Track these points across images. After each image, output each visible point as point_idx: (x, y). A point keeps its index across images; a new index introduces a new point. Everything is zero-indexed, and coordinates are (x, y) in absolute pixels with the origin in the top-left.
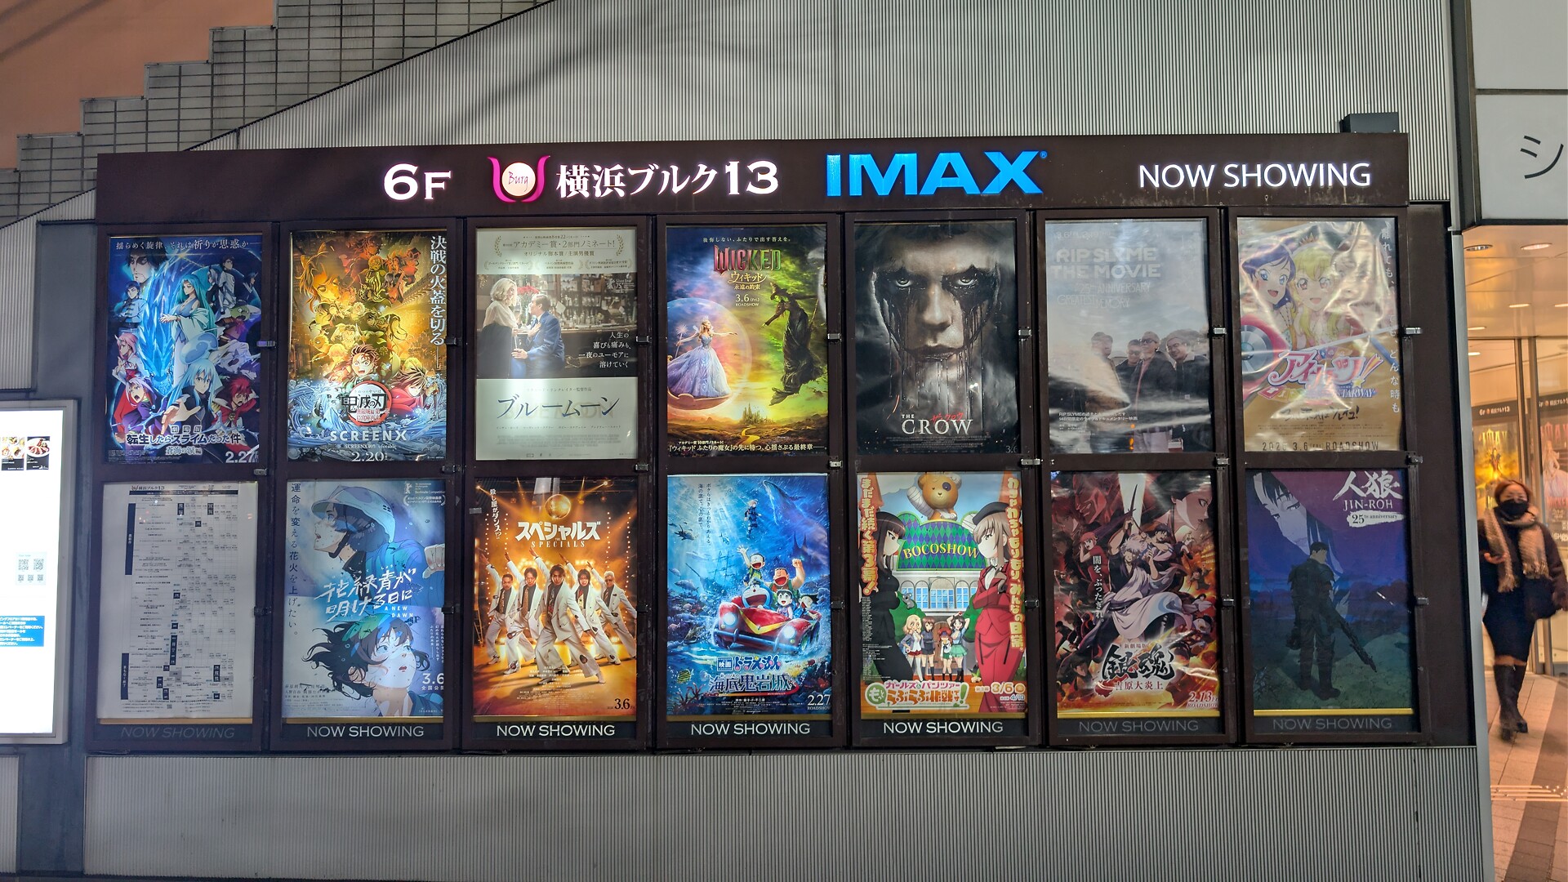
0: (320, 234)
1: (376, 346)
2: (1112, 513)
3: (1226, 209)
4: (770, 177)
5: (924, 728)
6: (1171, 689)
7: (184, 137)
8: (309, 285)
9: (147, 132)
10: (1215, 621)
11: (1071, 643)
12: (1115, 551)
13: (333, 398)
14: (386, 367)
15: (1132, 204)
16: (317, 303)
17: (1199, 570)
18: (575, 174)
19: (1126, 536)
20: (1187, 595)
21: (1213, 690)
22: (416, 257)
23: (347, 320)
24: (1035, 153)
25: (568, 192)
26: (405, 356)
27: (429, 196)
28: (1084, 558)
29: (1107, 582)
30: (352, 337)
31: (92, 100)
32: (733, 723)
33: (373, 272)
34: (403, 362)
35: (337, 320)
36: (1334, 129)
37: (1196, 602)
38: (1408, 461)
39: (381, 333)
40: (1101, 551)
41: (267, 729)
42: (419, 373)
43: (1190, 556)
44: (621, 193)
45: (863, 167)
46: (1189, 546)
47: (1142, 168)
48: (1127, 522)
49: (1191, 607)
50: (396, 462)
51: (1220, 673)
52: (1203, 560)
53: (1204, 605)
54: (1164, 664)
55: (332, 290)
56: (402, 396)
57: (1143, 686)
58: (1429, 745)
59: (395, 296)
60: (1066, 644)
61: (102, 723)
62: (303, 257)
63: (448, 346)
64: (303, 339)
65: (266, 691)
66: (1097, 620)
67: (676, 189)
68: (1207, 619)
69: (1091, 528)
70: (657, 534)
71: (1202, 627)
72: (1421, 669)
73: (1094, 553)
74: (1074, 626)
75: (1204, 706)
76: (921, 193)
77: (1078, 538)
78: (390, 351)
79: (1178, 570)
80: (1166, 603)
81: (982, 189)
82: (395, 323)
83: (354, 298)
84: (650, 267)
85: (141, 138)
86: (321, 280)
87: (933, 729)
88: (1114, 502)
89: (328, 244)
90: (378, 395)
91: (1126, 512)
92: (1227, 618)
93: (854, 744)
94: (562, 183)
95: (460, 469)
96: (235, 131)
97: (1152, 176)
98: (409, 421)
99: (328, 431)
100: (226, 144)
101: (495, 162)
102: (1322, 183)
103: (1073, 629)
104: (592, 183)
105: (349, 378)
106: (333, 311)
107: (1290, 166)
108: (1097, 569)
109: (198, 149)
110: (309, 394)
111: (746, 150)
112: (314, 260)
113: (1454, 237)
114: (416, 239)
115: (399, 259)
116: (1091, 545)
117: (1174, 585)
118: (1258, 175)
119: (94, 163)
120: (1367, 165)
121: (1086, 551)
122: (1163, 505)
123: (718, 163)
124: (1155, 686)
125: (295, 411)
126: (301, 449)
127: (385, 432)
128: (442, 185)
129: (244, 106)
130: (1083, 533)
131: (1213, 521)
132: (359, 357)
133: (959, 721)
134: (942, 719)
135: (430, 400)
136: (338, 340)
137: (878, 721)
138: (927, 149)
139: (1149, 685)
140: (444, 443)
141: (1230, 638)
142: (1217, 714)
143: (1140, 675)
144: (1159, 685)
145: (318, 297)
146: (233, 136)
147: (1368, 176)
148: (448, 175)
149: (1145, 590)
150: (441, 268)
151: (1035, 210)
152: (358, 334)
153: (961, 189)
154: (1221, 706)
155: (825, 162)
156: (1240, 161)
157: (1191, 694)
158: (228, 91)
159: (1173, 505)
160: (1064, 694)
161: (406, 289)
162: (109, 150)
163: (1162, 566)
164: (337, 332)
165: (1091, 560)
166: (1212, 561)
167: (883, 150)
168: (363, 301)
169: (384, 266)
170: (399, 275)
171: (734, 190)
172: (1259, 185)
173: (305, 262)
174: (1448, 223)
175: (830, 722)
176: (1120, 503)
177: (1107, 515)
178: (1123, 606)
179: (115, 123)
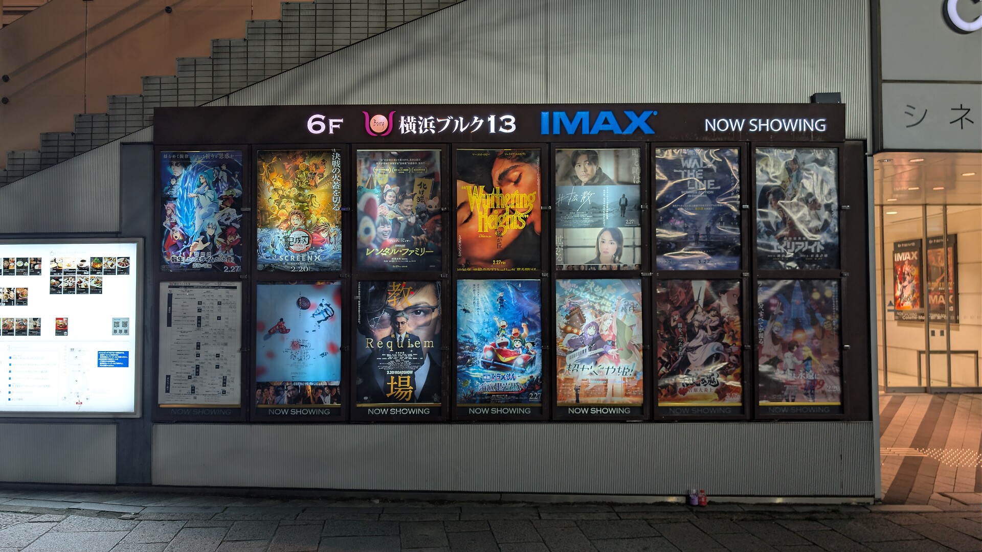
0: (274, 152)
1: (303, 211)
2: (688, 301)
3: (750, 142)
4: (511, 124)
5: (589, 411)
6: (717, 392)
7: (198, 98)
8: (268, 178)
9: (178, 95)
10: (740, 357)
11: (666, 368)
12: (689, 321)
13: (281, 238)
14: (309, 222)
15: (700, 140)
16: (272, 188)
17: (733, 331)
18: (409, 121)
19: (695, 313)
20: (726, 344)
21: (739, 392)
22: (324, 164)
23: (288, 197)
24: (651, 112)
25: (405, 131)
26: (319, 216)
27: (331, 132)
28: (673, 324)
29: (685, 337)
30: (291, 206)
31: (147, 77)
32: (491, 408)
33: (302, 172)
34: (318, 219)
35: (282, 197)
36: (807, 101)
37: (731, 347)
38: (842, 275)
39: (306, 204)
40: (682, 321)
41: (248, 410)
42: (326, 225)
43: (728, 324)
44: (433, 132)
45: (560, 119)
46: (728, 319)
47: (707, 120)
48: (696, 306)
49: (729, 350)
50: (315, 272)
51: (742, 384)
52: (735, 325)
53: (735, 349)
54: (714, 379)
55: (280, 181)
56: (318, 237)
57: (703, 390)
58: (848, 421)
59: (313, 185)
60: (663, 369)
61: (161, 406)
62: (264, 164)
63: (342, 212)
64: (265, 207)
65: (247, 391)
66: (679, 356)
67: (462, 130)
68: (736, 356)
69: (677, 308)
70: (452, 311)
71: (734, 361)
72: (845, 382)
73: (679, 322)
74: (668, 359)
75: (733, 401)
76: (592, 133)
77: (670, 314)
78: (311, 213)
79: (722, 331)
80: (715, 348)
81: (623, 131)
82: (313, 199)
83: (291, 185)
84: (448, 171)
85: (175, 98)
86: (274, 176)
87: (594, 411)
88: (689, 295)
89: (278, 157)
90: (305, 237)
91: (695, 300)
92: (746, 355)
93: (554, 419)
94: (402, 126)
95: (349, 276)
96: (227, 95)
97: (711, 125)
98: (321, 251)
99: (278, 256)
100: (222, 103)
101: (366, 114)
102: (800, 130)
103: (667, 361)
104: (418, 126)
105: (289, 228)
106: (281, 192)
107: (783, 120)
108: (680, 330)
109: (207, 105)
110: (268, 236)
111: (500, 109)
112: (270, 165)
113: (868, 158)
114: (324, 154)
115: (316, 165)
116: (677, 318)
117: (720, 338)
118: (767, 125)
119: (152, 111)
120: (824, 120)
121: (674, 321)
122: (715, 297)
123: (485, 117)
124: (709, 390)
125: (261, 245)
126: (264, 265)
127: (309, 256)
128: (338, 126)
129: (230, 82)
130: (673, 311)
131: (740, 307)
132: (295, 217)
133: (608, 408)
134: (598, 406)
135: (332, 240)
136: (283, 208)
137: (565, 408)
138: (594, 109)
139: (706, 390)
140: (341, 262)
141: (748, 366)
142: (740, 404)
143: (702, 385)
144: (711, 389)
145: (272, 185)
146: (225, 99)
147: (824, 126)
148: (342, 121)
149: (705, 341)
150: (337, 170)
151: (650, 142)
152: (293, 204)
153: (612, 131)
154: (743, 401)
155: (540, 116)
156: (758, 118)
157: (727, 394)
158: (221, 74)
159: (720, 297)
160: (662, 395)
161: (319, 181)
162: (158, 105)
163: (713, 329)
164: (282, 203)
165: (677, 325)
166: (739, 326)
167: (571, 109)
168: (296, 187)
169: (307, 169)
170: (315, 174)
171: (492, 130)
172: (768, 130)
173: (265, 166)
174: (865, 150)
175: (541, 408)
176: (692, 295)
177: (685, 302)
178: (693, 349)
179: (160, 90)
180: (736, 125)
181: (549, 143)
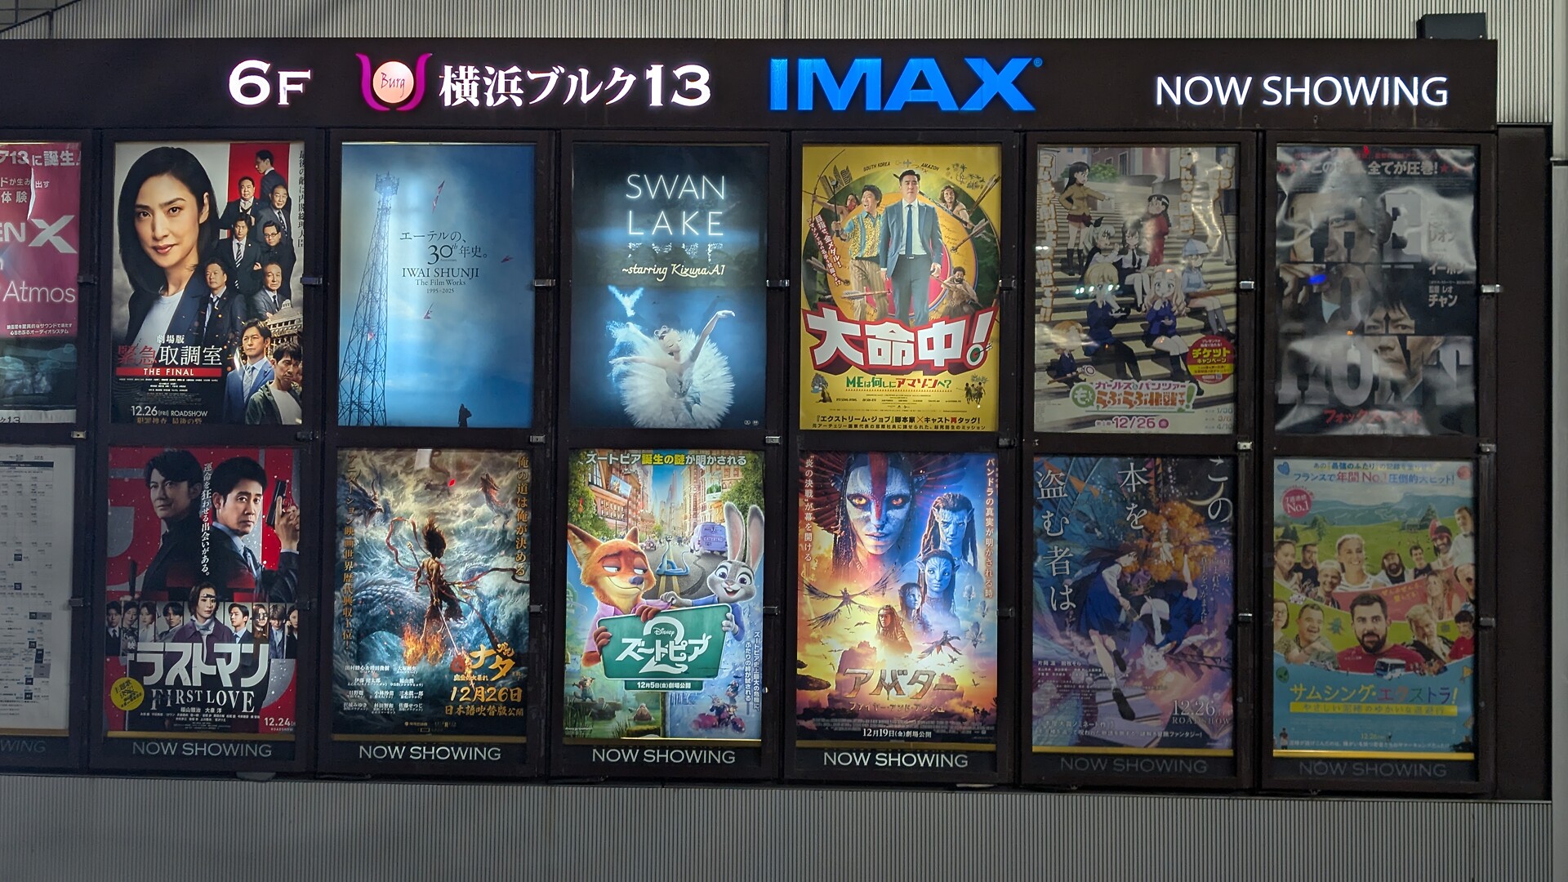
3: (1264, 131)
4: (701, 84)
5: (873, 760)
15: (1144, 127)
18: (462, 77)
21: (1227, 728)
24: (1028, 60)
25: (454, 99)
27: (283, 100)
32: (642, 748)
36: (1408, 33)
38: (1481, 448)
41: (84, 744)
44: (518, 102)
45: (814, 74)
47: (1160, 80)
51: (1235, 705)
58: (1490, 798)
67: (585, 98)
75: (1216, 748)
76: (887, 108)
81: (960, 103)
84: (552, 193)
87: (884, 761)
92: (1245, 637)
93: (787, 776)
94: (446, 87)
95: (318, 437)
96: (48, 13)
97: (1172, 91)
100: (36, 31)
101: (364, 60)
102: (1386, 102)
104: (482, 89)
107: (1346, 80)
109: (4, 36)
111: (673, 52)
113: (1555, 168)
118: (1306, 90)
120: (1444, 80)
123: (638, 68)
128: (299, 88)
138: (893, 54)
141: (1248, 662)
142: (1230, 753)
146: (44, 21)
147: (1444, 93)
148: (306, 75)
151: (1025, 131)
154: (1235, 746)
155: (768, 68)
156: (1284, 75)
167: (840, 53)
171: (656, 100)
172: (1307, 102)
174: (1549, 152)
180: (1233, 91)
181: (789, 131)
